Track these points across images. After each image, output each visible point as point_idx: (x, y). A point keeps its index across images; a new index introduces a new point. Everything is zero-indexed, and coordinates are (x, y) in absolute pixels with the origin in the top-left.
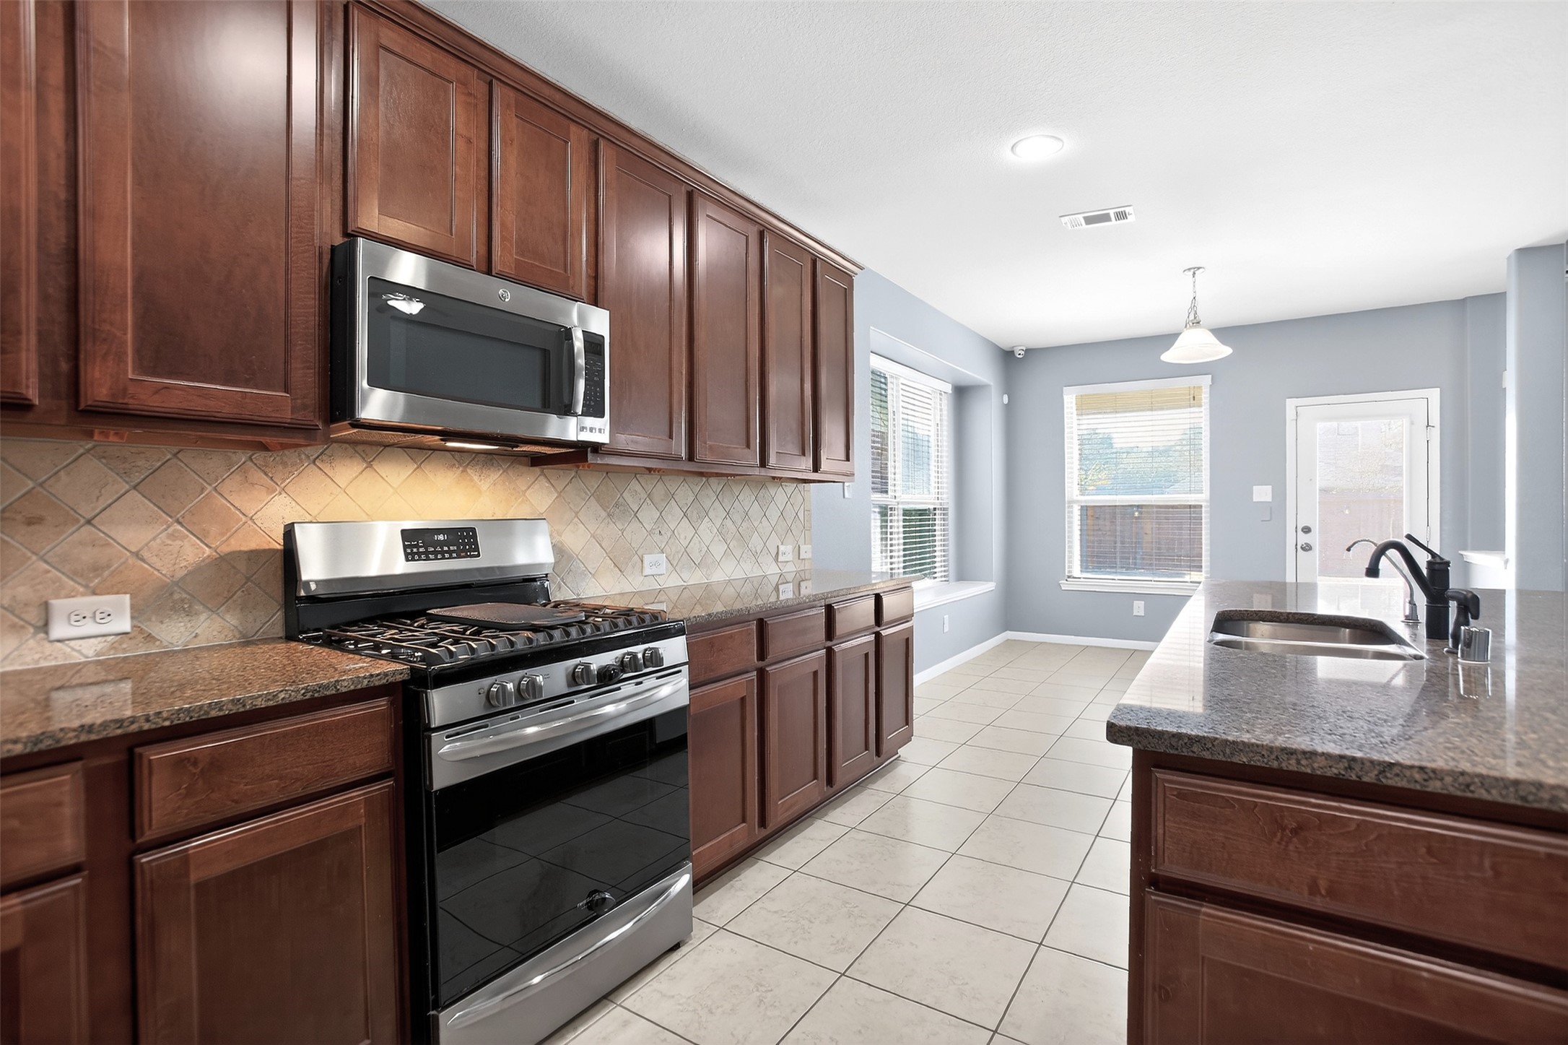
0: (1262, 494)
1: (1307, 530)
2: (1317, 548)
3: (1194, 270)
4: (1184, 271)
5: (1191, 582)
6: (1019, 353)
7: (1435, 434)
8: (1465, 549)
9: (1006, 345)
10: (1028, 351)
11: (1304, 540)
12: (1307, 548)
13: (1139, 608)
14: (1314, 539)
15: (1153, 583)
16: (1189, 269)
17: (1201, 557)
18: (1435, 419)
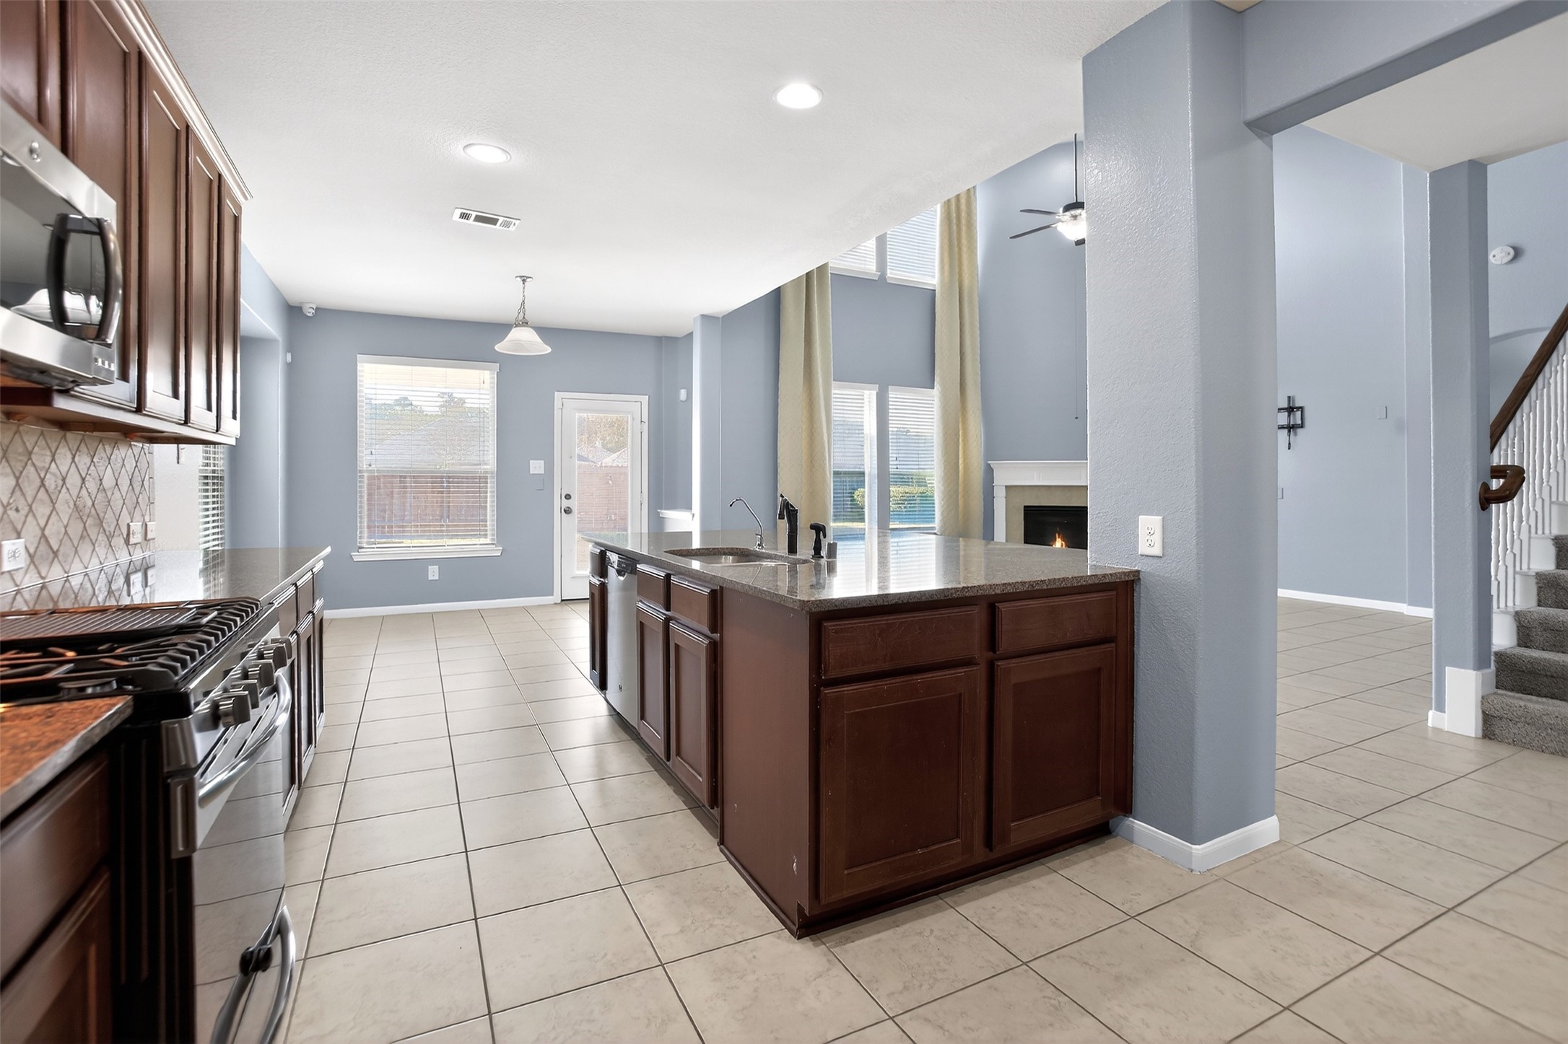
0: (537, 467)
1: (568, 497)
2: (575, 510)
3: (524, 279)
4: (517, 277)
5: (480, 544)
6: (309, 312)
7: (646, 426)
8: (662, 509)
9: (294, 299)
10: (317, 309)
11: (566, 503)
12: (568, 511)
13: (433, 573)
14: (573, 504)
15: (447, 547)
16: (521, 277)
17: (486, 522)
18: (645, 418)
